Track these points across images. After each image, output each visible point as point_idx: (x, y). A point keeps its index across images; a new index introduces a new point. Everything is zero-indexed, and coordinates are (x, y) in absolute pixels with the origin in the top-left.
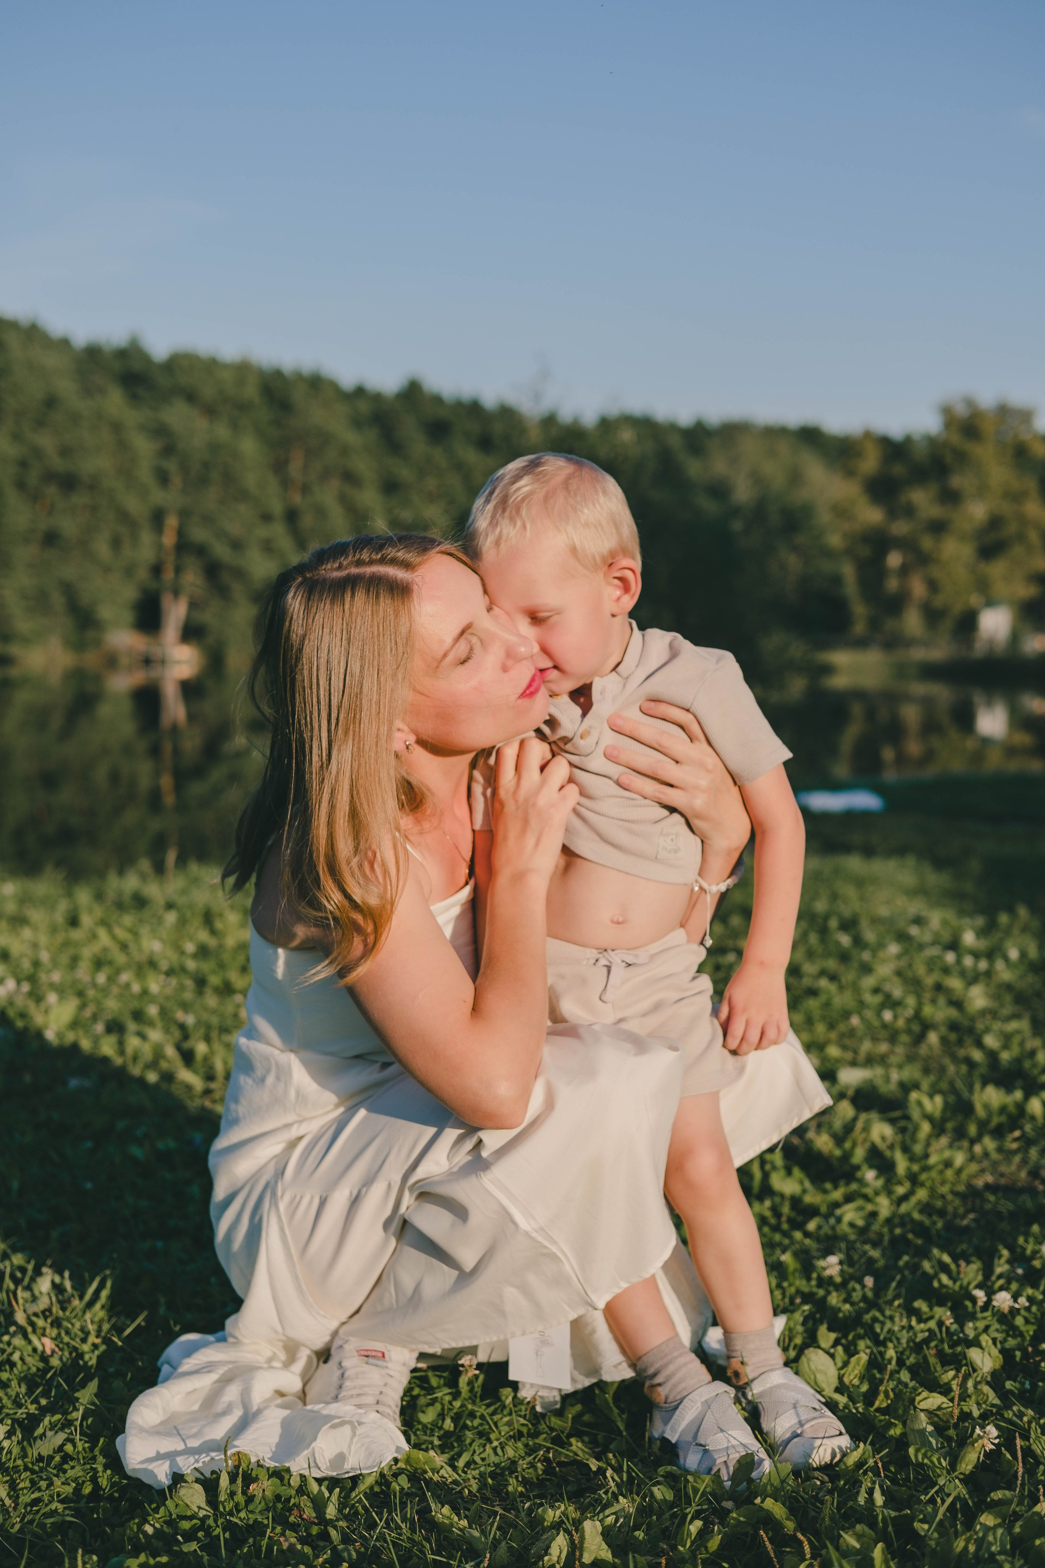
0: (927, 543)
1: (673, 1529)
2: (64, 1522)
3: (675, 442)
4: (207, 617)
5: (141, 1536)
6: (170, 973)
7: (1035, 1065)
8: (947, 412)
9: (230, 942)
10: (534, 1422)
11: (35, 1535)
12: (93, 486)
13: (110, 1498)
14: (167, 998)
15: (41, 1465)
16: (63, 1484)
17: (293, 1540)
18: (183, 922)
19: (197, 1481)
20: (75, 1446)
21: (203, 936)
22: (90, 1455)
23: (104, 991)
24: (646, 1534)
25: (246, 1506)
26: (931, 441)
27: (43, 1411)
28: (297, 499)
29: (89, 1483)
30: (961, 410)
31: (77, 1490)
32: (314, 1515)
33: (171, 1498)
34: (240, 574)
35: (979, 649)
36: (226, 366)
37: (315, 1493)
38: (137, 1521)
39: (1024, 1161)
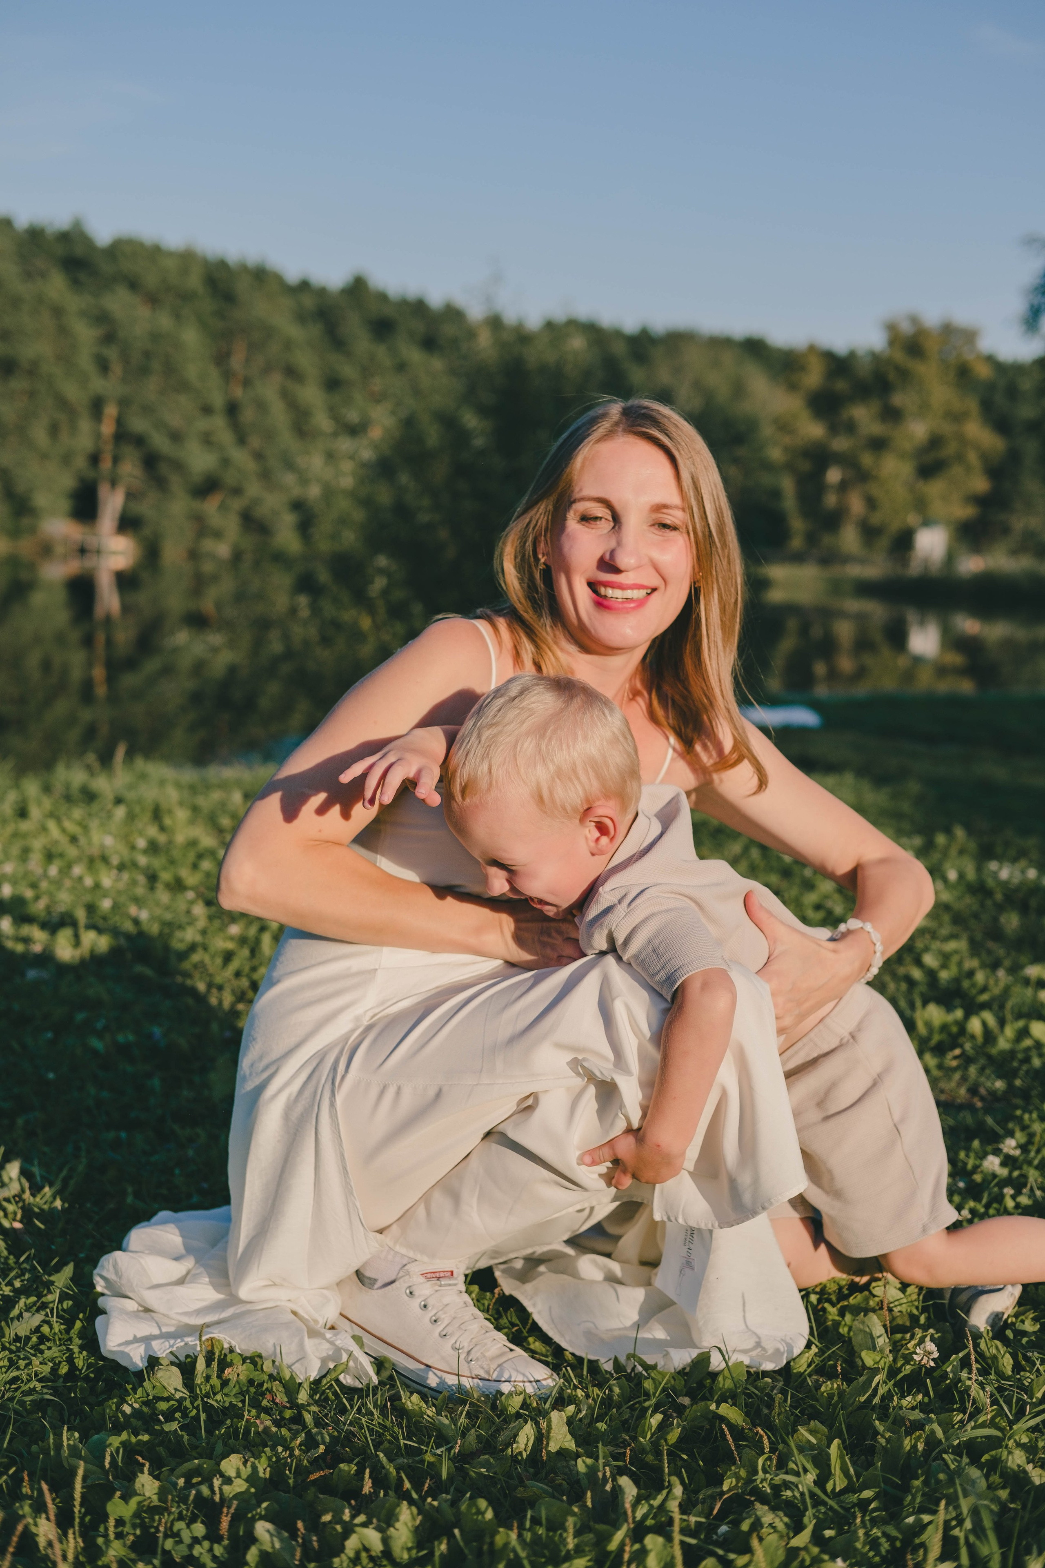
0: (867, 460)
1: (632, 1422)
2: (43, 1400)
3: (619, 349)
4: (144, 508)
5: (120, 1415)
6: (121, 867)
7: (973, 985)
8: (892, 328)
9: (180, 838)
10: (496, 1316)
11: (16, 1412)
12: (33, 371)
13: (86, 1378)
14: (119, 892)
15: (18, 1344)
16: (41, 1363)
17: (268, 1423)
18: (131, 817)
19: (172, 1363)
20: (51, 1328)
21: (152, 831)
22: (65, 1337)
23: (58, 883)
24: (608, 1426)
25: (222, 1389)
26: (875, 357)
27: (18, 1292)
28: (238, 392)
29: (65, 1363)
30: (906, 328)
31: (54, 1370)
32: (286, 1399)
33: (149, 1380)
34: (178, 466)
35: (914, 569)
36: (170, 254)
37: (287, 1378)
38: (115, 1400)
39: (964, 1078)
